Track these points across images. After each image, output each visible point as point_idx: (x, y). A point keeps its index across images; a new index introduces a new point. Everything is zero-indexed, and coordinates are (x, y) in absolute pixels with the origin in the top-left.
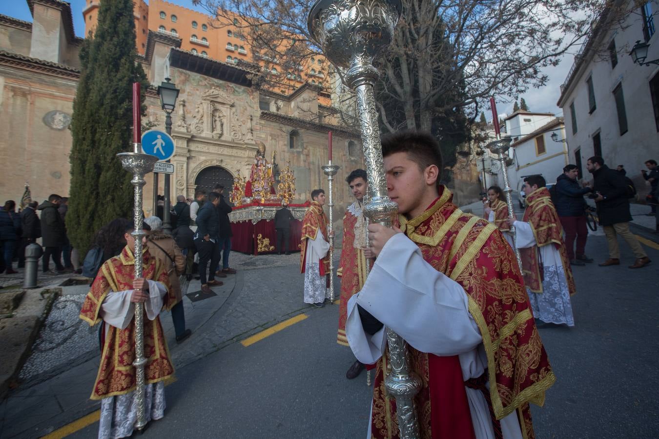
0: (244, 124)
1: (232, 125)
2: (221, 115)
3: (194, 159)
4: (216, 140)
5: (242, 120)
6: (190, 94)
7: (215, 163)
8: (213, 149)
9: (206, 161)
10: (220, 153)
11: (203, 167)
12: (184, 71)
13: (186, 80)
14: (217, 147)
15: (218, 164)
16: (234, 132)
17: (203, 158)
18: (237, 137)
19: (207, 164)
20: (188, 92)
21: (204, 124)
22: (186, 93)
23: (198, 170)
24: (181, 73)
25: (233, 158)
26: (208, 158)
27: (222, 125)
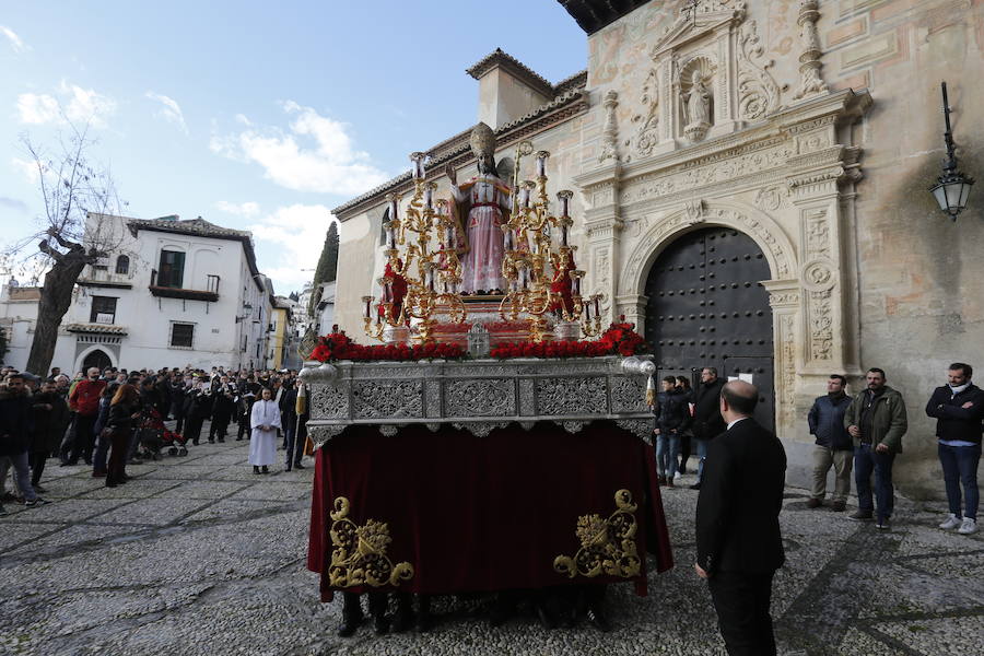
0: (786, 51)
1: (742, 79)
2: (707, 73)
3: (635, 227)
4: (688, 151)
5: (777, 43)
6: (628, 69)
7: (687, 221)
8: (681, 181)
9: (663, 222)
10: (701, 184)
11: (657, 239)
12: (614, 24)
13: (618, 41)
14: (693, 171)
15: (694, 220)
16: (747, 100)
17: (655, 217)
18: (761, 109)
19: (668, 228)
20: (624, 68)
21: (659, 125)
22: (621, 71)
23: (646, 253)
24: (608, 35)
25: (741, 186)
26: (671, 211)
27: (710, 100)
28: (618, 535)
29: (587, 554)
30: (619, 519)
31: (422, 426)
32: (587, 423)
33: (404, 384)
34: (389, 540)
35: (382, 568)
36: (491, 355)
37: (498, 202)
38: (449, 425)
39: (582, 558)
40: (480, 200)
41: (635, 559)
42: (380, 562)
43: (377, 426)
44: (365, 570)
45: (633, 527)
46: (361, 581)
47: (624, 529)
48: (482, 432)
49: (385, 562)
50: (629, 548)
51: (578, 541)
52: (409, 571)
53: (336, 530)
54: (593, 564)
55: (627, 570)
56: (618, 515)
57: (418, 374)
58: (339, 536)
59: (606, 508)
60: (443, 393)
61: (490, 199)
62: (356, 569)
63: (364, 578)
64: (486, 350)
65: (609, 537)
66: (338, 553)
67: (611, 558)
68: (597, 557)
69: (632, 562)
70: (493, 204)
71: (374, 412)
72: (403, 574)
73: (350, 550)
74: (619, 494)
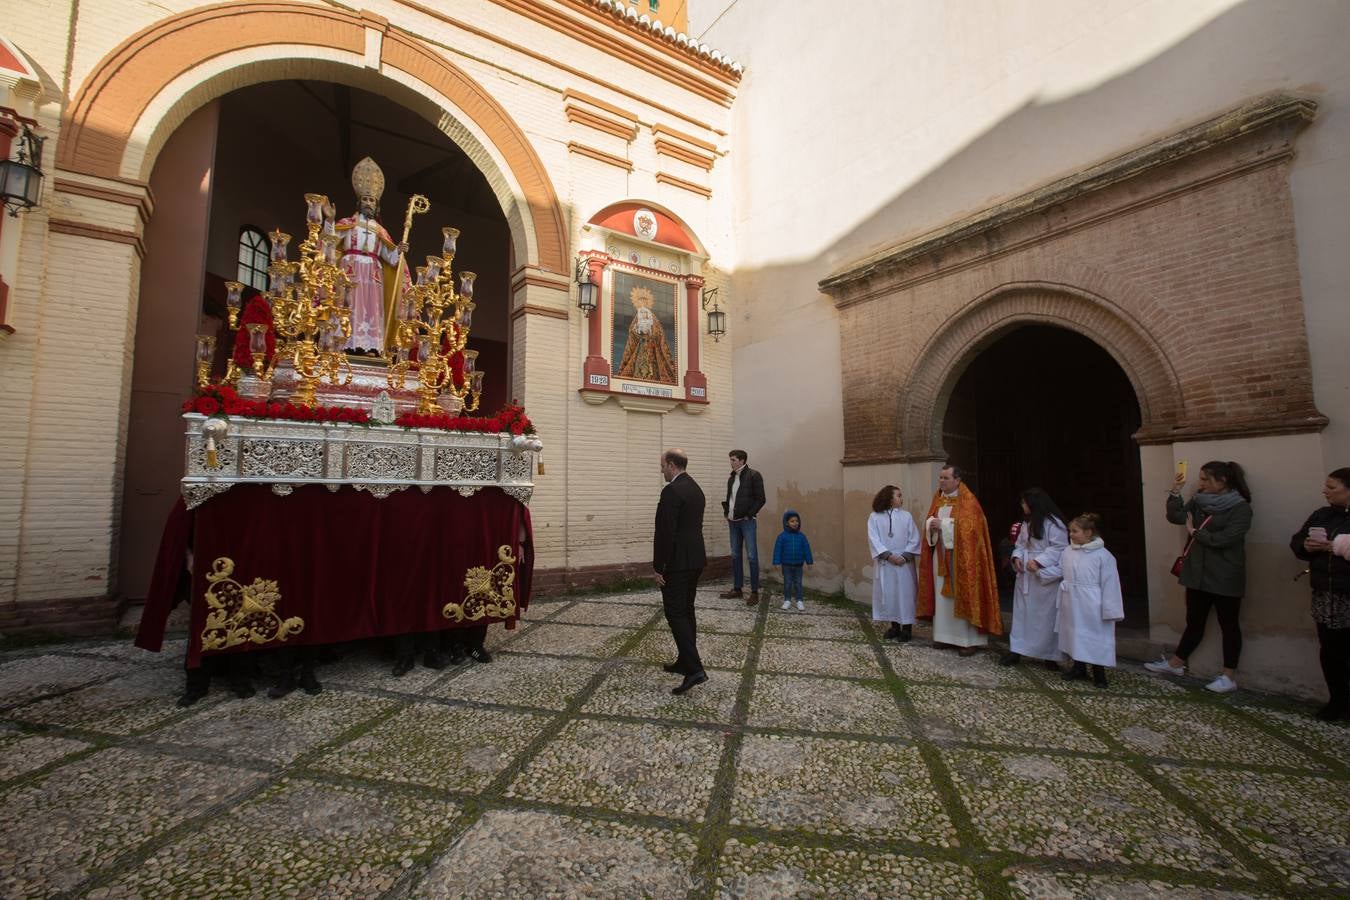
28: (500, 583)
29: (473, 600)
30: (501, 569)
31: (322, 487)
32: (478, 489)
33: (303, 445)
34: (279, 596)
35: (269, 624)
36: (397, 423)
37: (379, 254)
38: (349, 486)
39: (468, 604)
40: (359, 247)
41: (512, 602)
42: (268, 619)
43: (269, 486)
44: (250, 628)
45: (512, 576)
46: (244, 640)
47: (504, 578)
48: (382, 494)
49: (273, 618)
50: (509, 594)
51: (466, 590)
52: (299, 626)
53: (215, 590)
54: (478, 608)
55: (505, 611)
56: (500, 567)
57: (320, 436)
58: (218, 597)
59: (491, 561)
60: (345, 457)
61: (371, 248)
62: (239, 627)
63: (248, 636)
64: (394, 417)
65: (492, 585)
66: (216, 616)
67: (493, 603)
68: (482, 602)
69: (510, 605)
70: (373, 255)
71: (268, 471)
72: (292, 629)
73: (230, 611)
74: (503, 547)
